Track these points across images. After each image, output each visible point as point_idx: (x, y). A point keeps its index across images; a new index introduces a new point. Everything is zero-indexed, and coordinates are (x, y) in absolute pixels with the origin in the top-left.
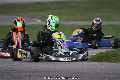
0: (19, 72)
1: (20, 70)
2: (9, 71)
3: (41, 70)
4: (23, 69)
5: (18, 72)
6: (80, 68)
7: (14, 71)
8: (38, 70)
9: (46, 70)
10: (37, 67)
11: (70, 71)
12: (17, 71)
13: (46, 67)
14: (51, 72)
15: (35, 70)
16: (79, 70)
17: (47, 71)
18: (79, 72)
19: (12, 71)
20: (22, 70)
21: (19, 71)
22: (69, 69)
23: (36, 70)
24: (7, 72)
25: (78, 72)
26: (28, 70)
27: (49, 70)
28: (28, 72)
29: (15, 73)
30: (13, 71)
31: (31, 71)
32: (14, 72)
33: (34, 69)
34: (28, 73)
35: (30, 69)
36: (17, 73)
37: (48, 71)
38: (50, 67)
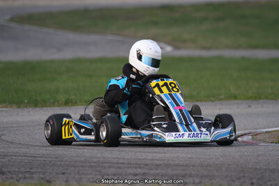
0: (119, 165)
1: (121, 161)
2: (95, 164)
3: (170, 162)
4: (128, 159)
5: (116, 165)
6: (260, 159)
7: (107, 163)
8: (161, 162)
9: (181, 163)
10: (160, 155)
11: (237, 165)
12: (114, 163)
13: (181, 156)
14: (193, 166)
15: (156, 161)
16: (258, 163)
17: (183, 166)
18: (258, 167)
19: (102, 163)
20: (125, 162)
21: (118, 163)
22: (236, 160)
23: (158, 163)
24: (91, 167)
25: (256, 169)
26: (139, 162)
27: (187, 162)
28: (139, 166)
29: (109, 167)
30: (105, 163)
31: (146, 165)
32: (106, 165)
33: (152, 160)
34: (140, 168)
35: (143, 159)
36: (115, 167)
37: (186, 166)
38: (189, 156)
